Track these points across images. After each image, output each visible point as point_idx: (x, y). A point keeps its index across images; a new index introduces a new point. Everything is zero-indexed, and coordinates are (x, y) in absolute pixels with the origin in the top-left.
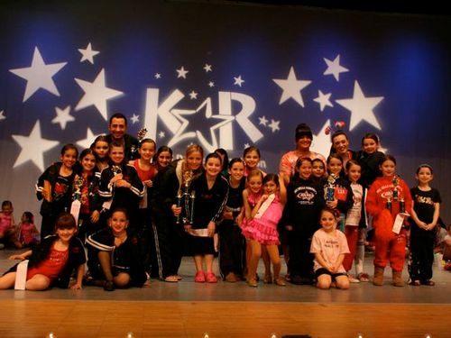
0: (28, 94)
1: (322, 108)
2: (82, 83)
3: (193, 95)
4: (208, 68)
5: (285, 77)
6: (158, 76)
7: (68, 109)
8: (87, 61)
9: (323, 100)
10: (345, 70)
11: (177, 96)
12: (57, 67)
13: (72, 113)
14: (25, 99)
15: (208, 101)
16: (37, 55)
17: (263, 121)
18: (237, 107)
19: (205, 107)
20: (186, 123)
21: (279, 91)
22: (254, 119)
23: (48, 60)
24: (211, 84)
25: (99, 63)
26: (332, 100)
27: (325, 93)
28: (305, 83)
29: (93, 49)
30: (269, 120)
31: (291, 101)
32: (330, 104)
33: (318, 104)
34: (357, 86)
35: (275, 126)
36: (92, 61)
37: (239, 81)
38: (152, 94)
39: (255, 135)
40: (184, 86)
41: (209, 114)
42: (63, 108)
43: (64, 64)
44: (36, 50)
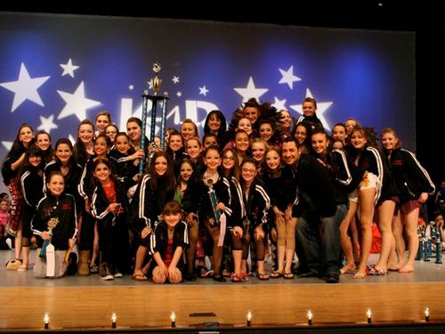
2: (64, 95)
4: (176, 80)
5: (245, 86)
6: (131, 87)
7: (51, 118)
8: (68, 75)
9: (279, 106)
10: (297, 79)
12: (42, 80)
13: (55, 121)
15: (176, 109)
16: (23, 70)
19: (174, 115)
21: (240, 98)
23: (33, 74)
24: (179, 94)
26: (287, 105)
27: (280, 99)
29: (73, 64)
36: (72, 75)
37: (204, 91)
41: (177, 121)
42: (47, 117)
43: (48, 78)
44: (23, 66)
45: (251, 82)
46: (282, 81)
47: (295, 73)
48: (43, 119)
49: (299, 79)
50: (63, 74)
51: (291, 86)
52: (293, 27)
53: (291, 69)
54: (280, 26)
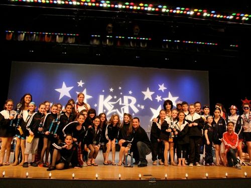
0: (61, 98)
1: (158, 101)
3: (115, 97)
4: (120, 88)
5: (146, 91)
6: (103, 91)
8: (80, 86)
9: (159, 98)
11: (110, 97)
12: (71, 88)
14: (60, 99)
15: (120, 99)
16: (64, 84)
17: (139, 106)
18: (130, 101)
19: (119, 101)
20: (113, 106)
21: (144, 96)
22: (136, 105)
23: (68, 86)
24: (121, 93)
25: (84, 87)
26: (161, 98)
27: (159, 96)
28: (153, 93)
29: (82, 82)
30: (141, 105)
31: (148, 99)
32: (161, 100)
33: (157, 100)
34: (170, 93)
35: (143, 107)
36: (82, 86)
37: (130, 92)
38: (101, 97)
39: (136, 110)
40: (112, 94)
41: (120, 103)
43: (73, 87)
45: (148, 89)
46: (159, 89)
47: (165, 86)
49: (166, 88)
51: (163, 91)
52: (164, 69)
53: (163, 85)
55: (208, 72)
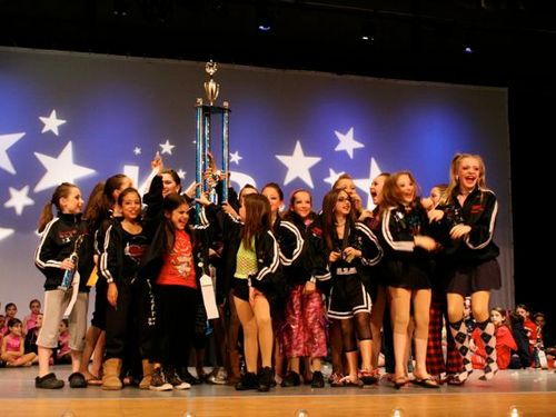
2: (43, 159)
3: (182, 174)
5: (290, 152)
6: (138, 151)
7: (25, 190)
8: (50, 132)
10: (359, 145)
12: (14, 138)
13: (31, 195)
21: (283, 170)
25: (66, 134)
27: (337, 171)
28: (315, 160)
29: (58, 117)
31: (298, 181)
34: (374, 164)
36: (56, 132)
37: (235, 158)
42: (19, 189)
43: (23, 134)
45: (298, 147)
46: (338, 148)
47: (356, 138)
48: (13, 191)
49: (361, 146)
50: (44, 131)
51: (351, 155)
52: (352, 77)
53: (351, 132)
54: (335, 76)
55: (505, 90)
